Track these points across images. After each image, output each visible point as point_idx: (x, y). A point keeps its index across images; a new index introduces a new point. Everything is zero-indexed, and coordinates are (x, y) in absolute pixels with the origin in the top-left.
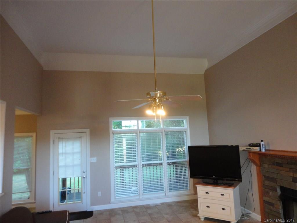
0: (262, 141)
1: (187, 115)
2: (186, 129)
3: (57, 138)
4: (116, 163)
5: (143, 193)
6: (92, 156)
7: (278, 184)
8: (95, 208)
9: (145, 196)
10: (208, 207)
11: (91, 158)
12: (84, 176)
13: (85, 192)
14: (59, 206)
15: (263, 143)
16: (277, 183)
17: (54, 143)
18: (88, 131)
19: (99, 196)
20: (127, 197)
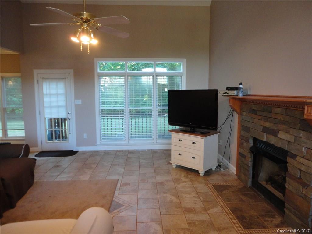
0: (241, 84)
1: (185, 58)
2: (182, 73)
3: (41, 78)
4: (102, 106)
5: (129, 138)
6: (76, 98)
7: (251, 135)
8: (81, 149)
9: (131, 142)
10: (180, 154)
11: (76, 100)
12: (70, 118)
13: (71, 132)
14: (47, 144)
15: (241, 86)
16: (250, 133)
17: (38, 84)
18: (72, 71)
19: (85, 137)
20: (113, 141)
